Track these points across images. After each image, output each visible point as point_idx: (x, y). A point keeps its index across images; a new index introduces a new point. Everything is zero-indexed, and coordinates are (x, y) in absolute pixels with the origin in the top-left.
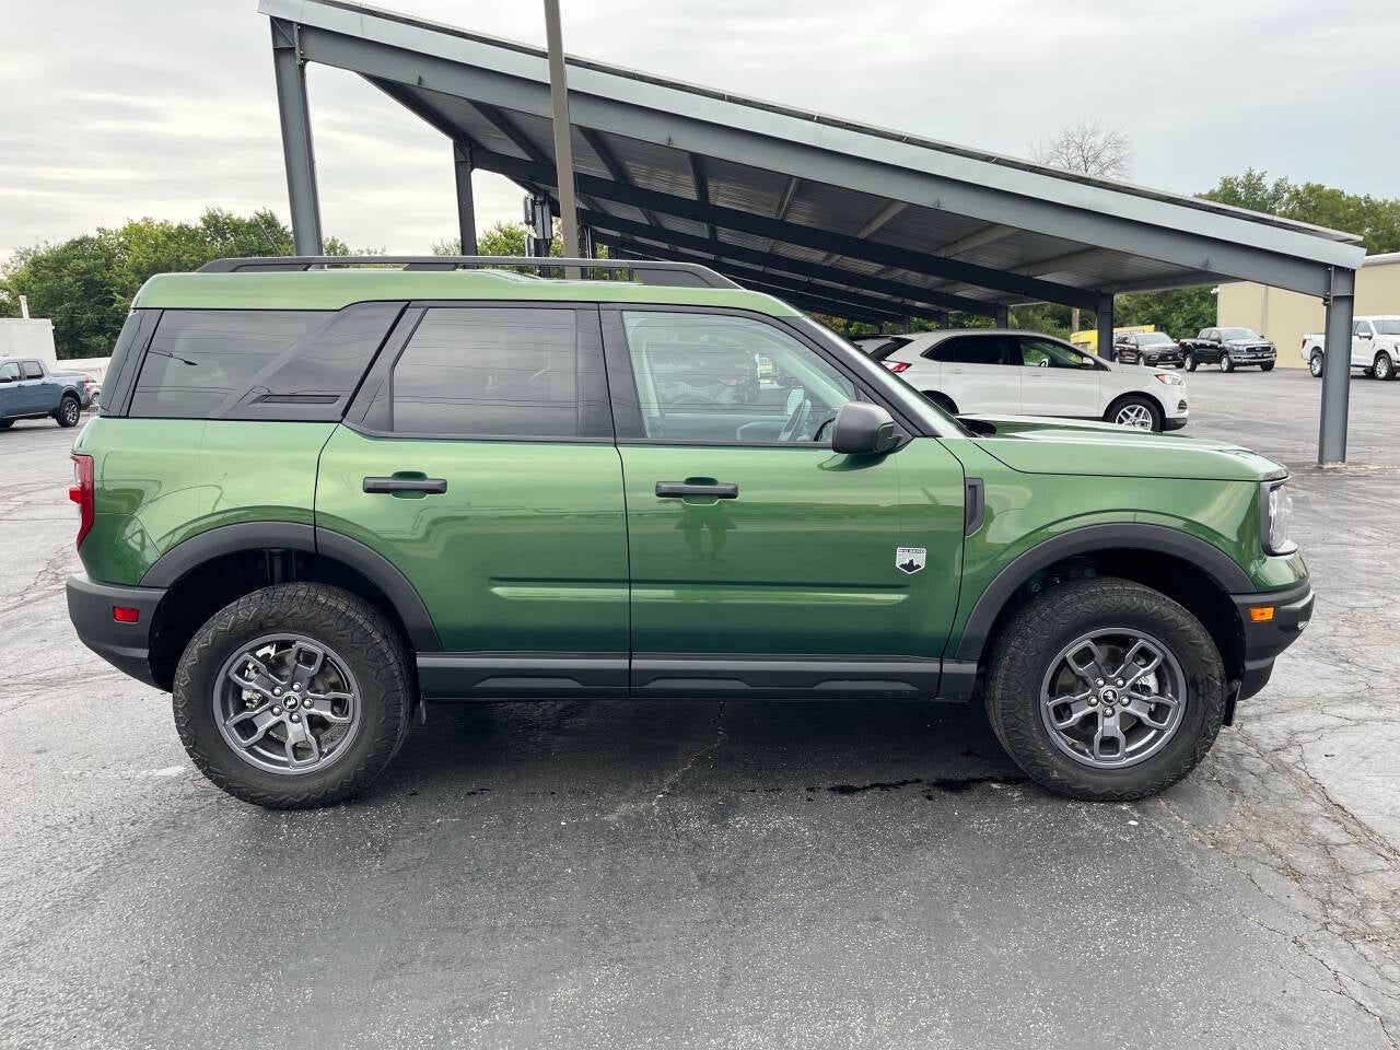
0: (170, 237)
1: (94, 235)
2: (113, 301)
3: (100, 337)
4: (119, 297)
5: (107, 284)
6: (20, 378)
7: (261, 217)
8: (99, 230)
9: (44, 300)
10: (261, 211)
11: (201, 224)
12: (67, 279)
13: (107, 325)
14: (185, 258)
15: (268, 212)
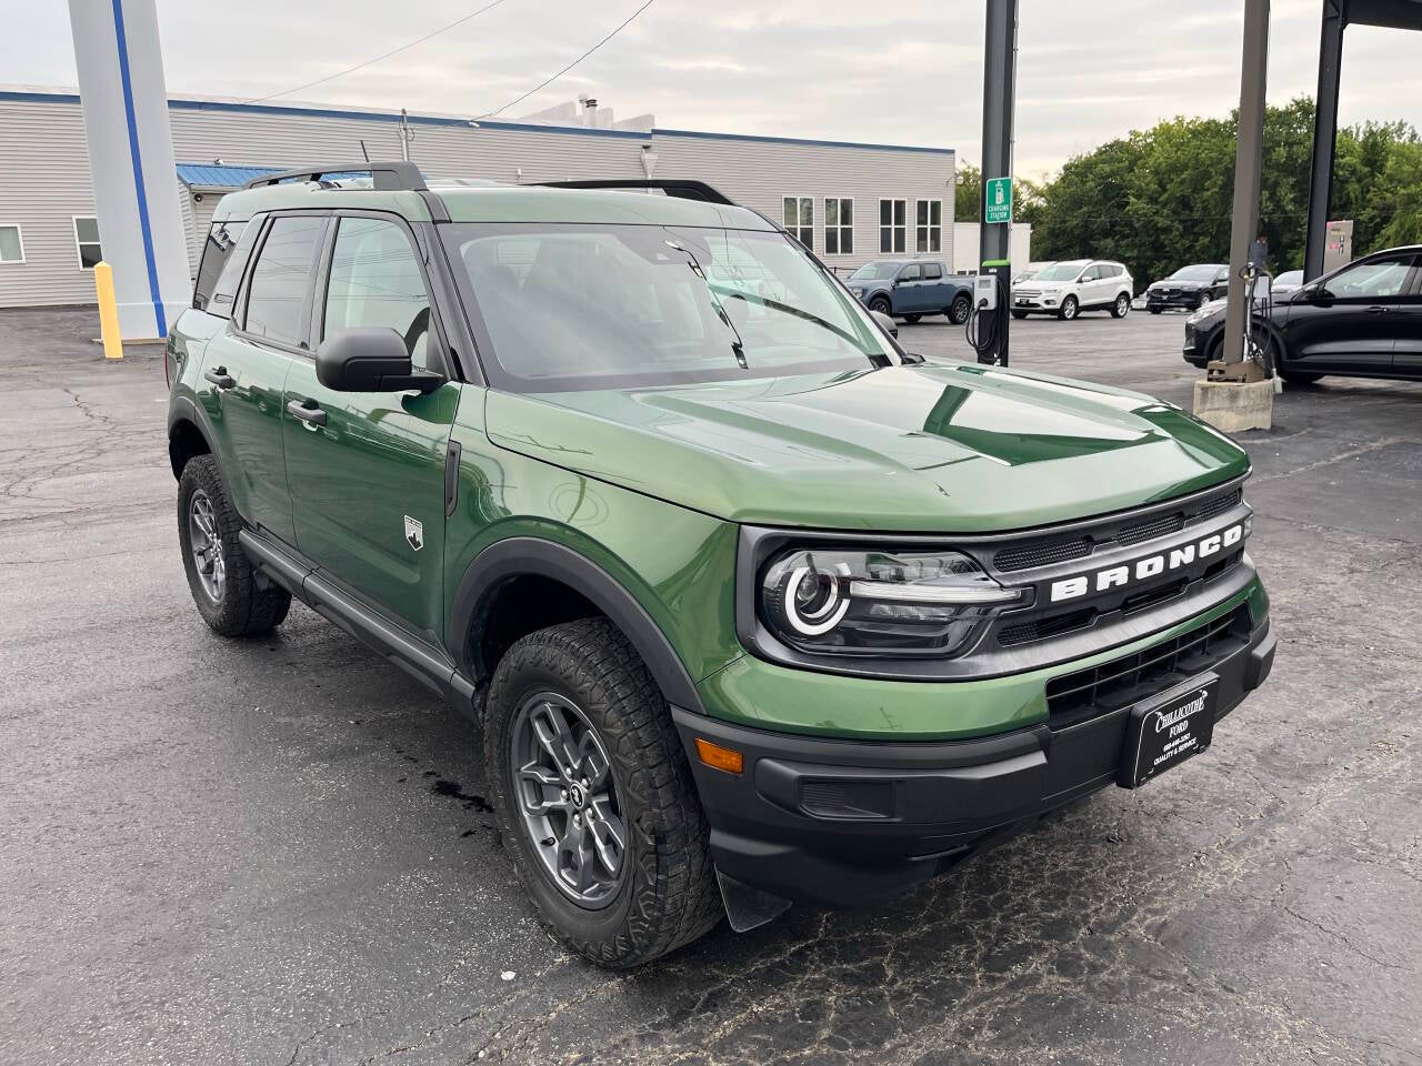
0: (1195, 133)
1: (1125, 138)
2: (1128, 203)
3: (1109, 240)
4: (1132, 199)
5: (1126, 187)
6: (919, 279)
7: (1297, 103)
8: (1132, 133)
9: (1068, 205)
10: (1299, 97)
11: (1230, 118)
12: (1092, 184)
13: (1117, 228)
14: (1203, 155)
15: (1306, 98)
